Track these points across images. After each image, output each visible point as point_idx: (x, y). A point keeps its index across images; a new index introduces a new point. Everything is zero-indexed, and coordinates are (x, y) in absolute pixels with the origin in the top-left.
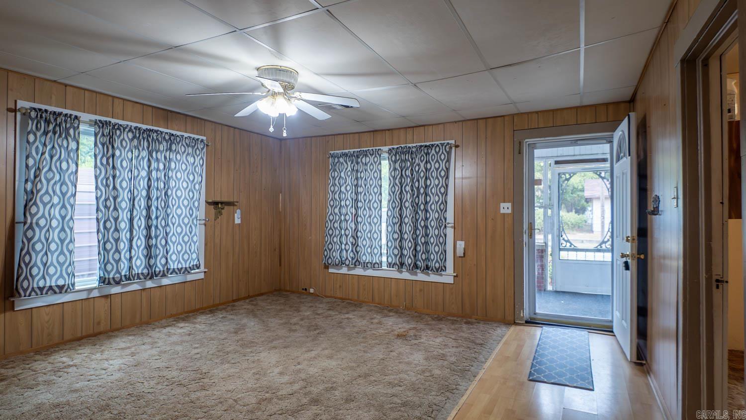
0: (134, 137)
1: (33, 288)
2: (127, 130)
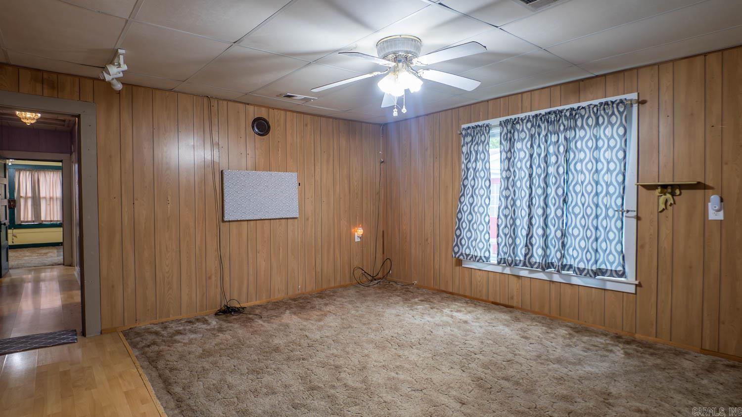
0: (532, 126)
1: (462, 253)
2: (525, 121)
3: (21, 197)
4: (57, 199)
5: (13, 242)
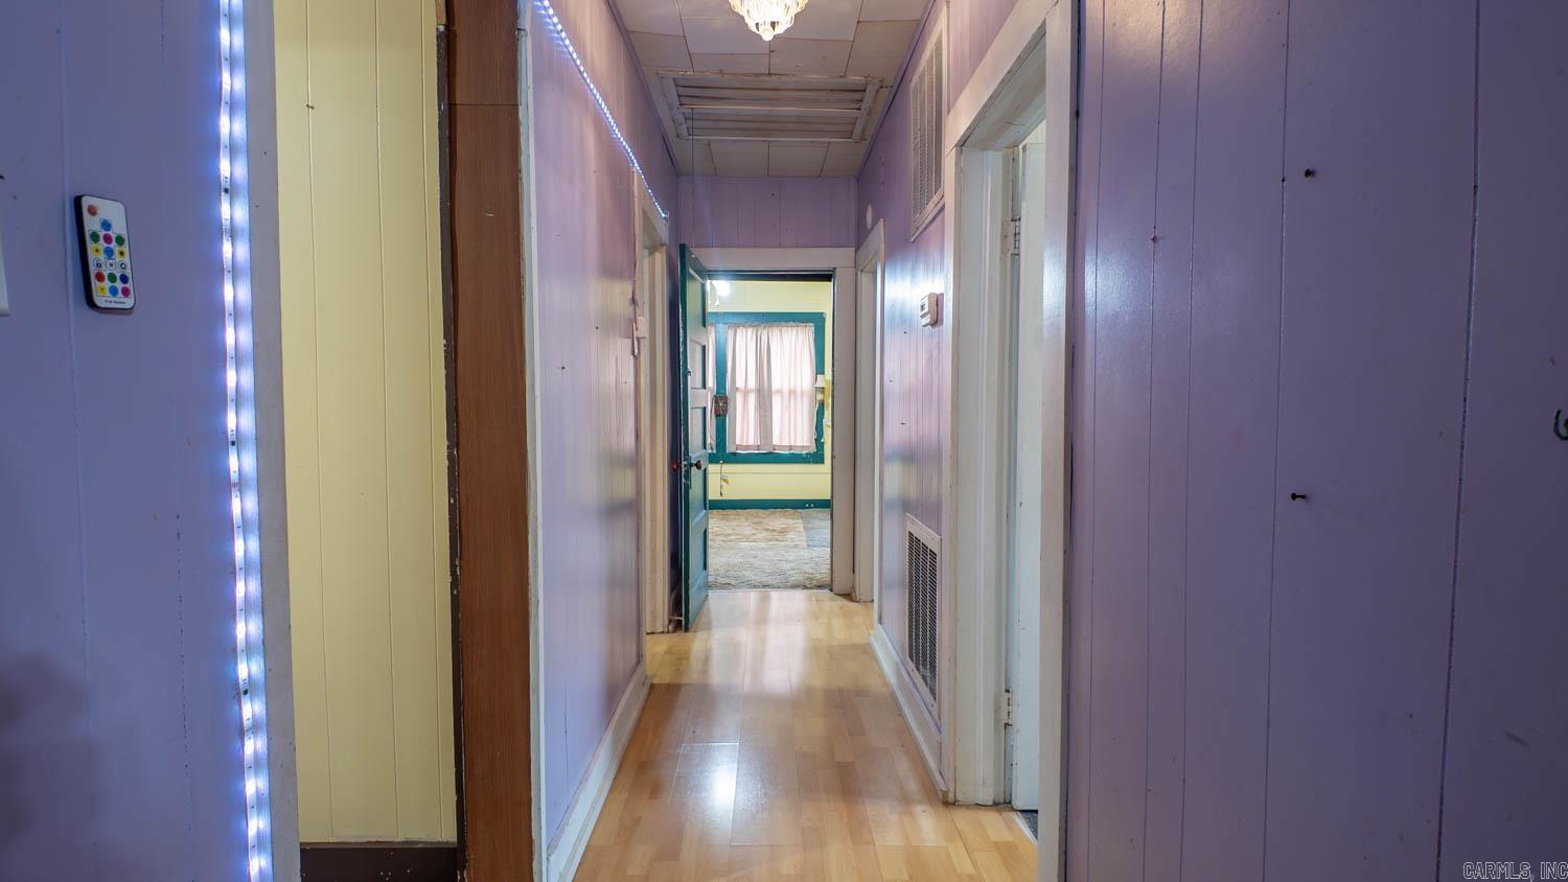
3: (738, 389)
4: (802, 393)
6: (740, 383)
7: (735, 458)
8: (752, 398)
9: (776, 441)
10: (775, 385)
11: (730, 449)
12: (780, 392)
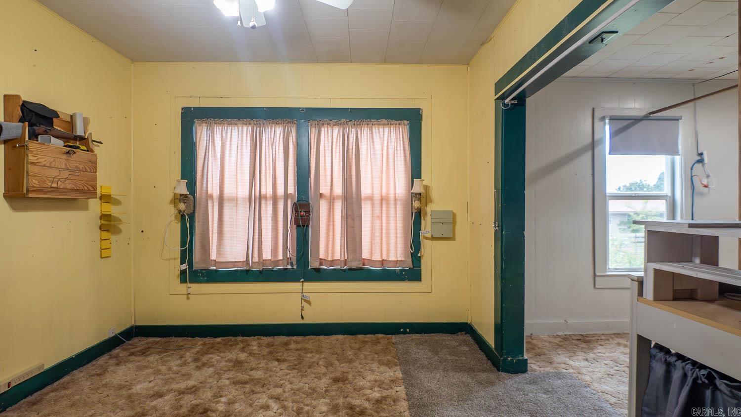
3: (321, 195)
4: (396, 200)
5: (302, 317)
6: (324, 189)
7: (319, 275)
8: (338, 207)
9: (365, 255)
10: (366, 191)
11: (313, 264)
12: (371, 198)
